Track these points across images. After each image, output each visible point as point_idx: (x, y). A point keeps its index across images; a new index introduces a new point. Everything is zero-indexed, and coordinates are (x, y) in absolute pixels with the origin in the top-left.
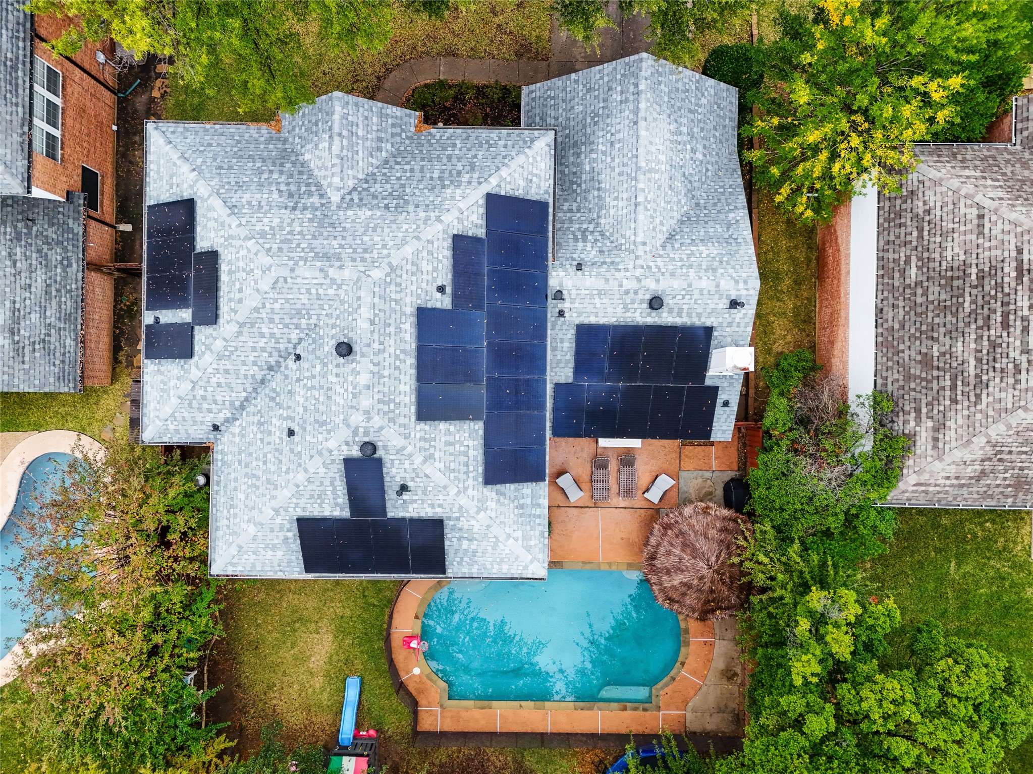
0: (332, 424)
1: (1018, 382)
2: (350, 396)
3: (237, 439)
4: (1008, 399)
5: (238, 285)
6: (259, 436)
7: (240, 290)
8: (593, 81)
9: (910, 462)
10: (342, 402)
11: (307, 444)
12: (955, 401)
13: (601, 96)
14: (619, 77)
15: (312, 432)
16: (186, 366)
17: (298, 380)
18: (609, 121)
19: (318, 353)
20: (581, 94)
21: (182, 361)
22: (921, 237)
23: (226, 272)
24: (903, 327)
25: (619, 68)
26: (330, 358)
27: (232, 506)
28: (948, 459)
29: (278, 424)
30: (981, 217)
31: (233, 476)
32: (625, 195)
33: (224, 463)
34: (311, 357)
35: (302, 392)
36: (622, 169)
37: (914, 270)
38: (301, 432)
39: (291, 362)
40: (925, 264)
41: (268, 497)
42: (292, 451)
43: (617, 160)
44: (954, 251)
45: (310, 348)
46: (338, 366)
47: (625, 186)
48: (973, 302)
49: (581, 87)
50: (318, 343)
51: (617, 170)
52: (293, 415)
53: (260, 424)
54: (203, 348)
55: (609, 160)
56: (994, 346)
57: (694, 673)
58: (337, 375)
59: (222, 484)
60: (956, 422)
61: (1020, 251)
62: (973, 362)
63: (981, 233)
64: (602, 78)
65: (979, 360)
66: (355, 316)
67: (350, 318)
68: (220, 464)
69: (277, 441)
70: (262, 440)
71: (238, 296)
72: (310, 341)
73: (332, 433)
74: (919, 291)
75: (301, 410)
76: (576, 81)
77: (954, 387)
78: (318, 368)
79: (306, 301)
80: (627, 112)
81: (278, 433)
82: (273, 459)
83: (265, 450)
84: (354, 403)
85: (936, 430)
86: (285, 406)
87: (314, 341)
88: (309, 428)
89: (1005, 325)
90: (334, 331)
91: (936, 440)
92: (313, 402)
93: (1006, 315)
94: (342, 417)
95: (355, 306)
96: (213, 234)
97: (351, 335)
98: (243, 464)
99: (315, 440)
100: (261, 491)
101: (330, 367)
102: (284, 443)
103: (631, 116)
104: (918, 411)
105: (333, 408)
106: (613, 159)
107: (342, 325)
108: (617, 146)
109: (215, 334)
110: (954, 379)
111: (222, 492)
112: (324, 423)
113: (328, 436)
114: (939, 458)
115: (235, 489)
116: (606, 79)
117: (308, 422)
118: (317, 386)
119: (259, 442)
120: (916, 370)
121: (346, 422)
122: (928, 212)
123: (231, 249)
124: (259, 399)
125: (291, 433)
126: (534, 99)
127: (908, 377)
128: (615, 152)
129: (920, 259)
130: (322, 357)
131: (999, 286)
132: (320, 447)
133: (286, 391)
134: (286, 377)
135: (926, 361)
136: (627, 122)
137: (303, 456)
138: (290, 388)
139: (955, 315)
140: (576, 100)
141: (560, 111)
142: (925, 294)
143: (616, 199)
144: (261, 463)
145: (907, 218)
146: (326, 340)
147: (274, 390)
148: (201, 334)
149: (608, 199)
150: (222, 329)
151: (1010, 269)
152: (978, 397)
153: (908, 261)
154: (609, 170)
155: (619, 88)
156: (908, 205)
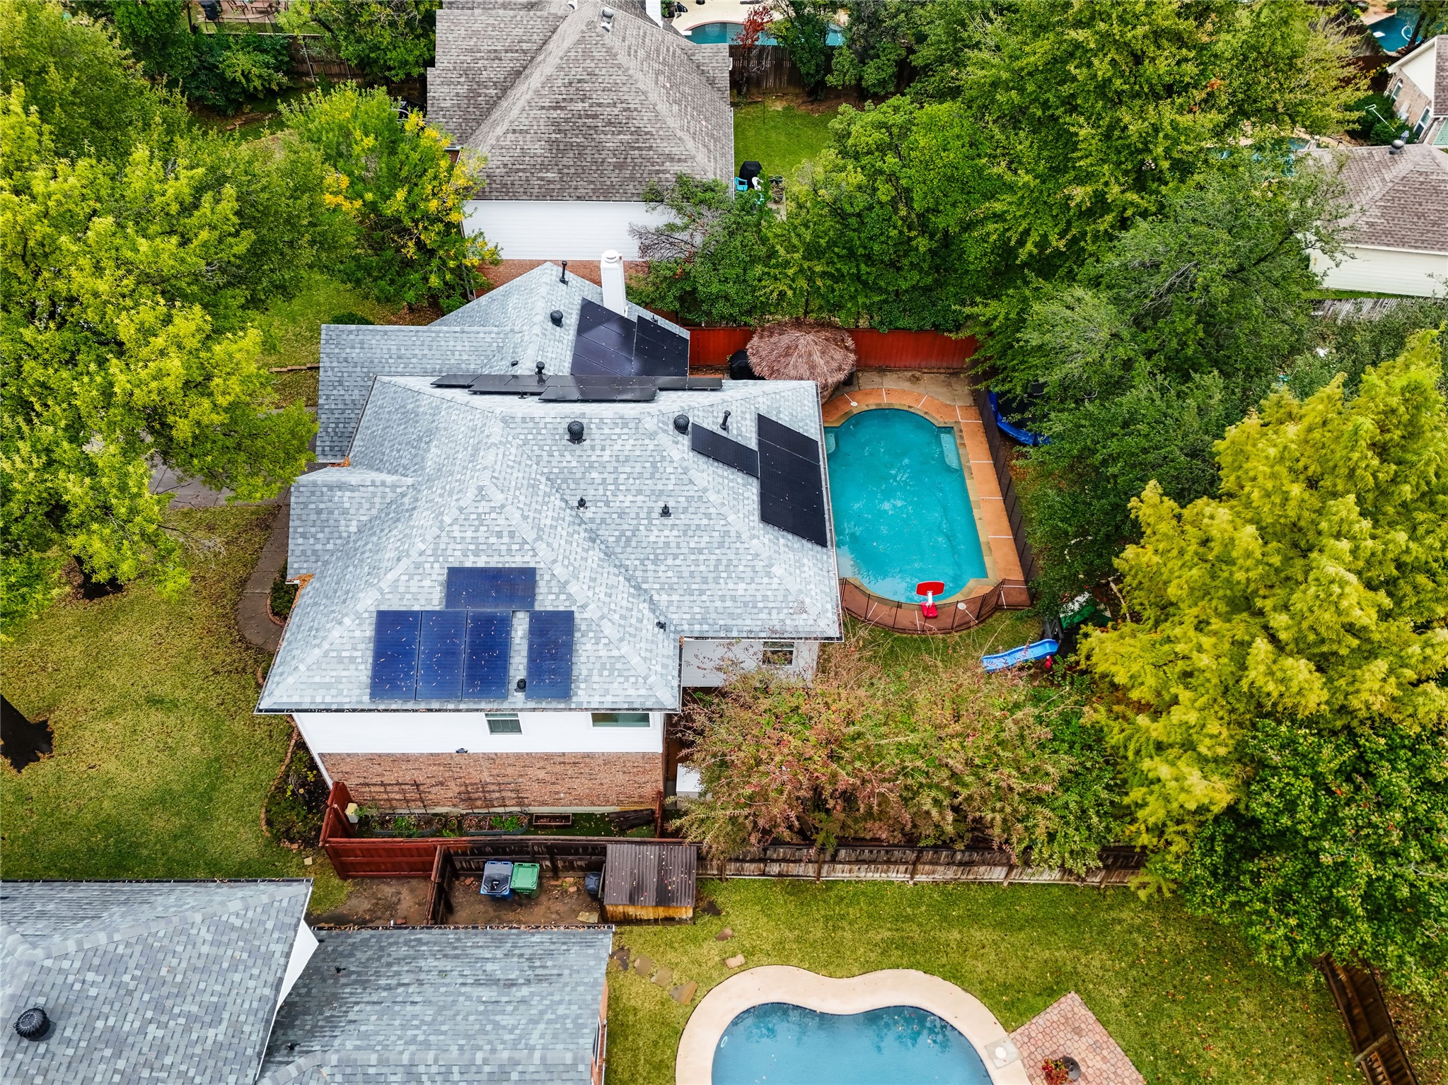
0: (655, 454)
1: (636, 109)
2: (626, 431)
3: (675, 597)
4: (647, 115)
5: (493, 540)
6: (670, 562)
7: (499, 535)
8: (333, 378)
9: (698, 177)
10: (631, 442)
11: (677, 487)
12: (650, 148)
13: (350, 369)
14: (337, 351)
15: (664, 481)
16: (583, 628)
17: (607, 504)
18: (376, 361)
19: (579, 475)
20: (342, 392)
21: (577, 635)
22: (524, 170)
23: (476, 559)
24: (592, 182)
25: (328, 350)
26: (584, 458)
27: (755, 603)
28: (694, 152)
29: (656, 532)
30: (514, 131)
31: (718, 604)
32: (452, 343)
33: (704, 620)
34: (582, 486)
35: (621, 498)
36: (425, 347)
37: (549, 175)
38: (664, 498)
39: (588, 514)
40: (544, 167)
41: (738, 545)
42: (685, 510)
43: (417, 352)
44: (538, 148)
45: (573, 486)
46: (593, 448)
47: (442, 343)
48: (577, 136)
49: (335, 392)
50: (568, 476)
51: (426, 352)
52: (645, 510)
53: (656, 561)
54: (563, 597)
55: (414, 360)
56: (610, 123)
57: (918, 401)
58: (603, 449)
59: (730, 622)
60: (666, 147)
61: (543, 108)
62: (622, 136)
63: (527, 132)
64: (333, 368)
65: (620, 133)
66: (542, 425)
67: (543, 431)
68: (705, 627)
69: (675, 533)
70: (675, 557)
71: (506, 540)
72: (564, 486)
73: (665, 454)
74: (566, 171)
75: (640, 498)
76: (328, 397)
77: (639, 149)
78: (595, 475)
79: (521, 475)
80: (373, 342)
81: (667, 533)
82: (696, 539)
83: (686, 551)
84: (632, 425)
85: (672, 160)
86: (635, 522)
87: (565, 481)
88: (660, 487)
89: (595, 116)
90: (556, 454)
91: (679, 160)
92: (631, 481)
93: (588, 117)
94: (647, 441)
95: (531, 425)
96: (426, 583)
97: (561, 431)
98: (704, 587)
99: (672, 476)
100: (732, 557)
101: (594, 458)
102: (678, 522)
103: (378, 337)
104: (658, 172)
105: (638, 453)
106: (415, 356)
107: (549, 442)
108: (403, 351)
109: (547, 577)
110: (634, 148)
111: (739, 622)
112: (654, 465)
113: (668, 459)
114: (693, 158)
115: (734, 599)
116: (335, 364)
117: (654, 487)
118: (614, 476)
119: (678, 562)
120: (627, 173)
121: (652, 436)
122: (506, 165)
123: (449, 552)
124: (628, 562)
125: (666, 512)
126: (332, 448)
127: (632, 178)
128: (408, 354)
129: (541, 170)
130: (583, 469)
131: (567, 120)
132: (680, 470)
133: (618, 521)
134: (603, 521)
135: (620, 166)
136: (383, 342)
137: (691, 493)
138: (615, 516)
139: (585, 147)
140: (346, 397)
141: (352, 416)
142: (568, 167)
143: (453, 352)
144: (702, 557)
145: (508, 180)
146: (565, 464)
147: (618, 540)
148: (547, 601)
149: (452, 361)
150: (542, 565)
151: (554, 114)
152: (646, 133)
153: (542, 179)
154: (424, 361)
155: (348, 350)
156: (498, 180)
